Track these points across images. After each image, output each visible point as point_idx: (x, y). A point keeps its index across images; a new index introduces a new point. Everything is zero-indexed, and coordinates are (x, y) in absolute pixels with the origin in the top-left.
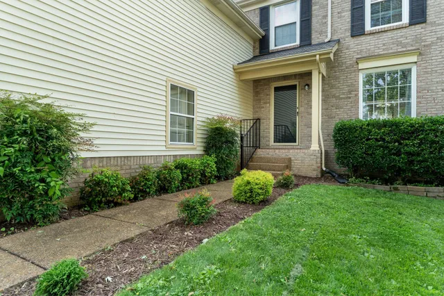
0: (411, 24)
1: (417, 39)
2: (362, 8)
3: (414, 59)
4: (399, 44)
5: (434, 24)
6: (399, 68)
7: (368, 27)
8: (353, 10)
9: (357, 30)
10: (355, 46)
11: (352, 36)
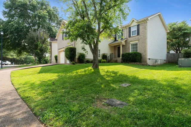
0: (137, 35)
1: (138, 38)
2: (130, 32)
3: (138, 41)
4: (136, 39)
5: (140, 35)
6: (134, 43)
7: (131, 36)
8: (129, 33)
9: (130, 36)
10: (129, 39)
11: (129, 37)
